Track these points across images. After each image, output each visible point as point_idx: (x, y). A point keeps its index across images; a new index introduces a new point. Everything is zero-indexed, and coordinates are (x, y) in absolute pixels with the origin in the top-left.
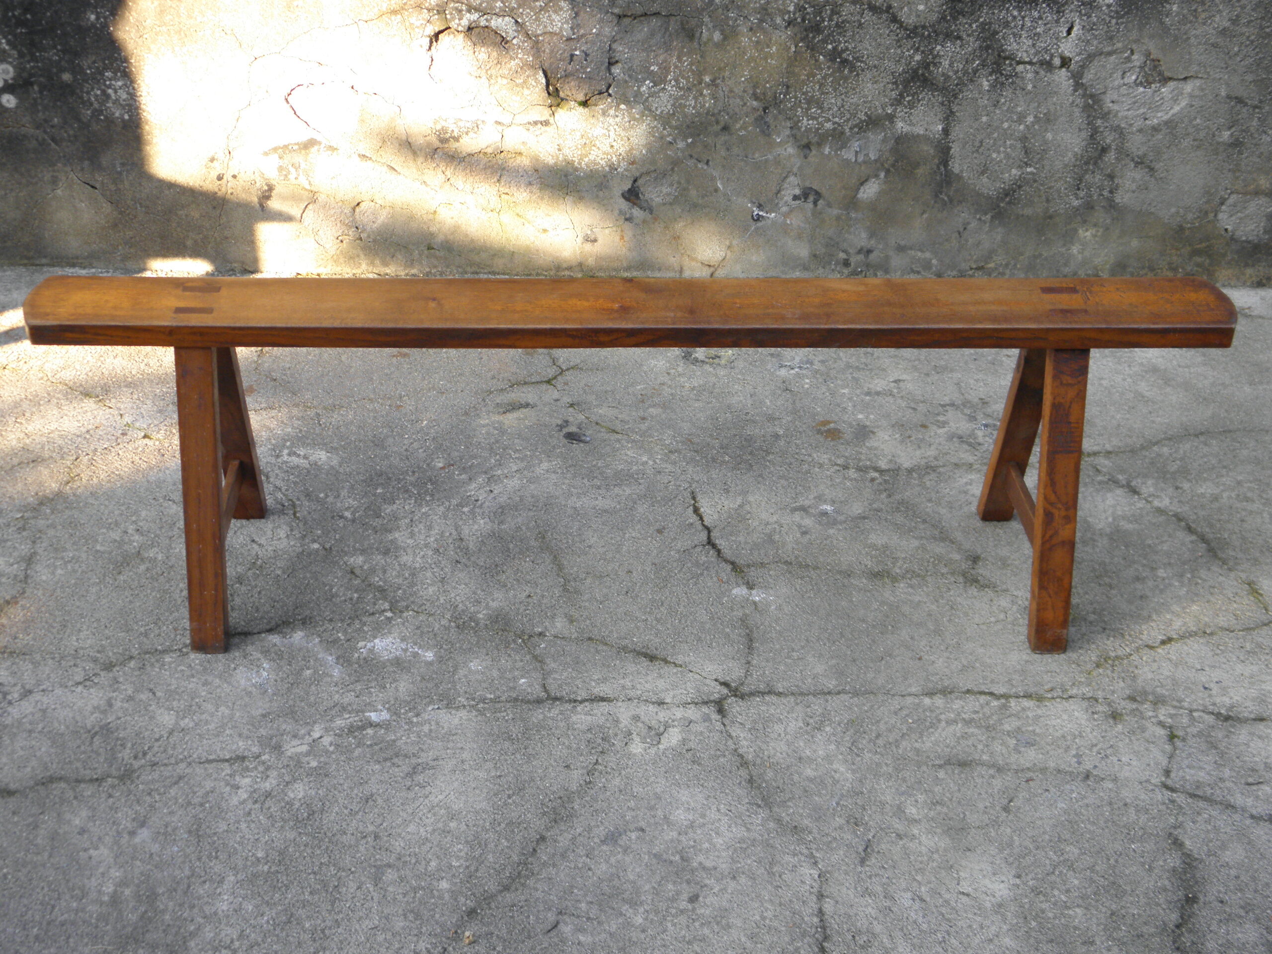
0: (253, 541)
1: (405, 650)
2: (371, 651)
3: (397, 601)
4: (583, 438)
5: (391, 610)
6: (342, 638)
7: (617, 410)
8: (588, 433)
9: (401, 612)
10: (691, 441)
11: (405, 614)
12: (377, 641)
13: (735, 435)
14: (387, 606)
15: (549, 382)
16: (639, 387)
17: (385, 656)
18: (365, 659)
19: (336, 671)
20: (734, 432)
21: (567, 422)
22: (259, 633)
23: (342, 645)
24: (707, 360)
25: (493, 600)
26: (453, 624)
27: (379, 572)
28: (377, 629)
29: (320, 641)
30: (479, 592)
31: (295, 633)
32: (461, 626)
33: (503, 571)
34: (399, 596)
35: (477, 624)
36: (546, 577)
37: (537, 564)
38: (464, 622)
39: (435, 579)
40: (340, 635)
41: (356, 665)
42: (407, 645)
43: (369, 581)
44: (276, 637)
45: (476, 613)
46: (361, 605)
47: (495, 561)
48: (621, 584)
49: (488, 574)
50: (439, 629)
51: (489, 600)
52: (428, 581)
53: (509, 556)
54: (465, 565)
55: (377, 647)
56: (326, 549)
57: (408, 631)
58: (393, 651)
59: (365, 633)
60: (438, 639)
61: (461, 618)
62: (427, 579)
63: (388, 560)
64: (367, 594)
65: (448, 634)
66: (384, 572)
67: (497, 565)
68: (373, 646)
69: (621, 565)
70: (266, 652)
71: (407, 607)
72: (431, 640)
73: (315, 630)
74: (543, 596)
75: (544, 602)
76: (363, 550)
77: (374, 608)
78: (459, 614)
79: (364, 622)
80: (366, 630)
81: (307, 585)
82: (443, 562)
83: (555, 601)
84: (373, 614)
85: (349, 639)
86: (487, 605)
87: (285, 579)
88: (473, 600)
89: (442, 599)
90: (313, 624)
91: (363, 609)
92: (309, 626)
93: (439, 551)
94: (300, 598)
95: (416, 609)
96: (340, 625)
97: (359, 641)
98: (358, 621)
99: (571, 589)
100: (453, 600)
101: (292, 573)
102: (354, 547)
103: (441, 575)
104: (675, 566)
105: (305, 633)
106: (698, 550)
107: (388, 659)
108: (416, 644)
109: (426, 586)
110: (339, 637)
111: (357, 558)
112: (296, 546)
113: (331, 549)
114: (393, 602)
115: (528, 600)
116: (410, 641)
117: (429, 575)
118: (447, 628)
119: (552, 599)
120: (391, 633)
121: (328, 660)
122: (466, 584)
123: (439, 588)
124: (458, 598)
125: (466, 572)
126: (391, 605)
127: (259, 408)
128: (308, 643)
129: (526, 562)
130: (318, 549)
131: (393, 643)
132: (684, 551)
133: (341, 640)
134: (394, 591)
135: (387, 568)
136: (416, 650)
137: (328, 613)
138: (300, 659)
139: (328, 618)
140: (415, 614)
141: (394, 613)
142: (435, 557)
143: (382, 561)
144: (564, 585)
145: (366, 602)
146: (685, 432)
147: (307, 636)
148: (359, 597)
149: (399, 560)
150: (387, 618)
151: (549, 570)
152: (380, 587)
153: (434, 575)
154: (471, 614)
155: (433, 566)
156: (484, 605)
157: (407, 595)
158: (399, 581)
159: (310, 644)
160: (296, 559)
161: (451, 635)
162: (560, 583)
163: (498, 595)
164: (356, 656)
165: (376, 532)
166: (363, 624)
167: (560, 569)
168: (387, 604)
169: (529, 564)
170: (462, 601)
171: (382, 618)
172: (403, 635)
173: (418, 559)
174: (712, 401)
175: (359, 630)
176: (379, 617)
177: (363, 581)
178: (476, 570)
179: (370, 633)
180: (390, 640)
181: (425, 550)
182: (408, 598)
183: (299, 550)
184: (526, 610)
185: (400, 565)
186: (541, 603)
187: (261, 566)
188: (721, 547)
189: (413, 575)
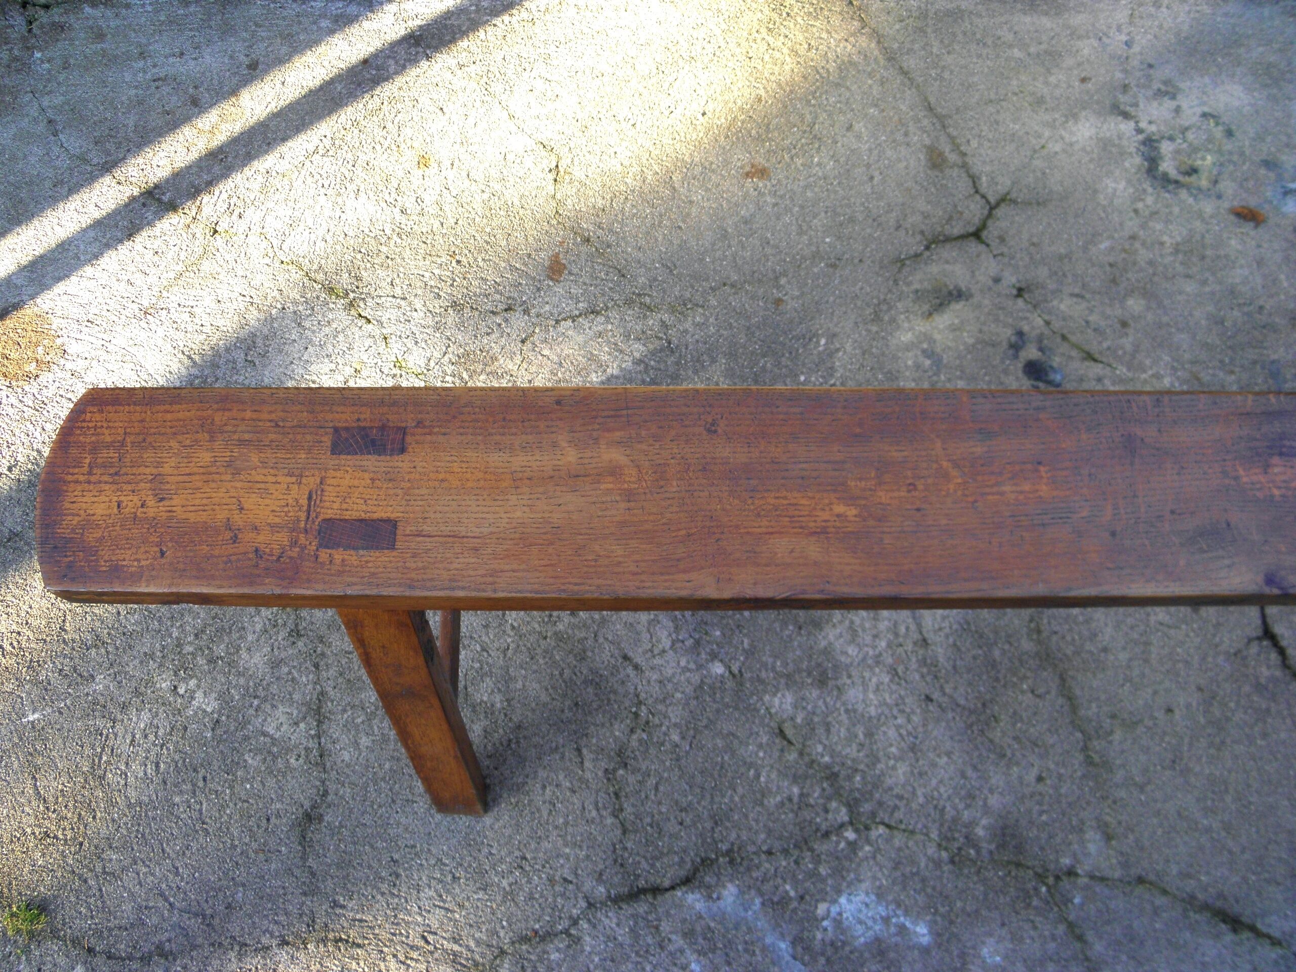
0: (626, 658)
1: (886, 920)
2: (838, 922)
3: (856, 800)
4: (1052, 376)
5: (851, 823)
6: (792, 893)
7: (1084, 305)
8: (1056, 361)
9: (867, 828)
10: (1198, 379)
11: (874, 834)
12: (843, 900)
13: (1255, 362)
14: (843, 815)
15: (976, 235)
16: (1102, 246)
17: (861, 936)
18: (832, 944)
20: (1251, 354)
21: (1020, 334)
22: (672, 888)
23: (794, 911)
24: (1180, 178)
25: (991, 791)
26: (944, 854)
27: (820, 731)
28: (838, 872)
29: (763, 904)
30: (970, 772)
31: (724, 887)
32: (957, 859)
33: (994, 717)
34: (858, 789)
35: (978, 852)
36: (1057, 730)
37: (1039, 696)
38: (960, 849)
39: (903, 743)
40: (788, 887)
41: (822, 960)
42: (887, 908)
43: (809, 755)
44: (698, 896)
45: (972, 824)
46: (807, 814)
47: (979, 692)
48: (1162, 740)
49: (975, 728)
50: (927, 866)
51: (986, 791)
52: (893, 750)
53: (997, 680)
54: (940, 706)
55: (845, 915)
56: (734, 676)
57: (883, 873)
58: (870, 923)
59: (823, 880)
60: (929, 890)
61: (954, 839)
62: (891, 745)
63: (828, 699)
64: (812, 786)
65: (940, 878)
66: (828, 731)
67: (984, 705)
68: (840, 914)
69: (1155, 693)
70: (689, 934)
71: (873, 814)
72: (919, 893)
73: (751, 877)
74: (1060, 777)
75: (1063, 791)
76: (789, 676)
77: (826, 819)
78: (950, 828)
79: (818, 856)
80: (824, 873)
81: (722, 767)
82: (907, 701)
83: (1079, 788)
84: (827, 835)
85: (802, 898)
86: (985, 804)
87: (687, 753)
88: (963, 793)
89: (919, 793)
90: (745, 863)
91: (811, 822)
92: (742, 869)
93: (897, 674)
94: (717, 799)
95: (886, 821)
96: (784, 863)
97: (817, 901)
98: (809, 854)
99: (1096, 758)
100: (935, 793)
101: (694, 737)
102: (773, 668)
103: (909, 734)
104: (1228, 691)
105: (738, 886)
106: (1254, 649)
107: (866, 943)
108: (899, 905)
109: (892, 762)
110: (787, 892)
111: (783, 696)
112: (689, 670)
113: (742, 675)
114: (852, 806)
115: (1040, 787)
116: (890, 898)
117: (892, 733)
118: (938, 864)
119: (1073, 783)
120: (860, 881)
121: (781, 950)
122: (949, 754)
123: (911, 765)
124: (942, 790)
125: (943, 724)
126: (851, 811)
127: (577, 313)
128: (746, 910)
129: (1023, 692)
130: (722, 676)
131: (867, 905)
132: (1235, 654)
133: (791, 899)
134: (849, 778)
135: (830, 719)
136: (902, 919)
137: (763, 836)
138: (740, 947)
139: (764, 848)
140: (887, 831)
141: (857, 831)
142: (894, 687)
143: (820, 703)
144: (1085, 749)
145: (812, 806)
146: (1187, 356)
147: (741, 893)
148: (802, 795)
149: (844, 698)
150: (849, 843)
151: (1058, 712)
152: (827, 767)
153: (901, 735)
154: (966, 827)
155: (895, 712)
156: (981, 803)
157: (869, 787)
158: (852, 751)
159: (750, 913)
160: (695, 702)
161: (945, 881)
162: (1078, 742)
163: (997, 780)
164: (819, 936)
165: (800, 628)
166: (817, 860)
167: (1074, 709)
168: (844, 810)
169: (1028, 698)
170: (949, 798)
171: (842, 845)
172: (878, 883)
173: (871, 696)
174: (1207, 279)
175: (813, 874)
176: (838, 843)
177: (801, 754)
178: (958, 718)
179: (830, 882)
180: (862, 897)
181: (877, 670)
182: (871, 793)
183: (696, 678)
184: (1041, 813)
185: (847, 711)
186: (1060, 795)
187: (647, 722)
188: (1284, 643)
189: (869, 734)
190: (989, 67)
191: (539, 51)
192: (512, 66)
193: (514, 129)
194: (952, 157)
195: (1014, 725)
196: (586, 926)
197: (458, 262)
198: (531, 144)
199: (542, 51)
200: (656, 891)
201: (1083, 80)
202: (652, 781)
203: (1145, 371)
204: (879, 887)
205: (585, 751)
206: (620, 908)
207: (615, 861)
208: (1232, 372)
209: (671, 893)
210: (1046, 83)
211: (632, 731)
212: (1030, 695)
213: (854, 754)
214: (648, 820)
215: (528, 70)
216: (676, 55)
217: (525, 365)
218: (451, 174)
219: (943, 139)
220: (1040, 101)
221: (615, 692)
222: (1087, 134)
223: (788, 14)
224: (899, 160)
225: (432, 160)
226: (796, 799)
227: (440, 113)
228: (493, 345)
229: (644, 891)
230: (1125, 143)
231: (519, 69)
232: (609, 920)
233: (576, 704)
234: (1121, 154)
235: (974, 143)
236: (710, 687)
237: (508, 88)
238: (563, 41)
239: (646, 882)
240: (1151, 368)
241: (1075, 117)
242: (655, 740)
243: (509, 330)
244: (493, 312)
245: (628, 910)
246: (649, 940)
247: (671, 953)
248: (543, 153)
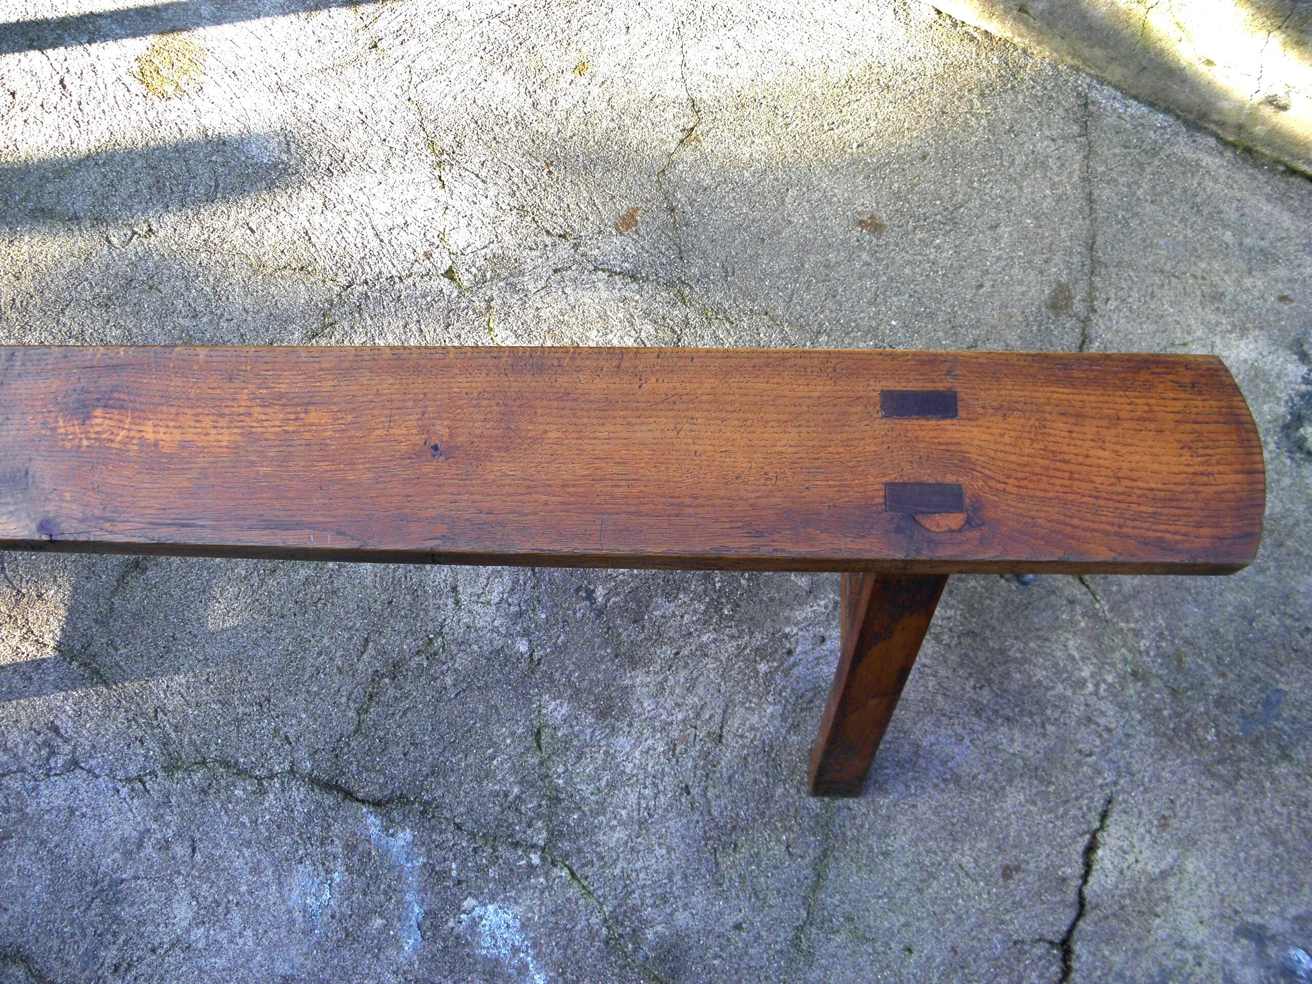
0: (454, 589)
1: (515, 950)
2: (474, 925)
3: (561, 833)
5: (543, 850)
6: (454, 873)
9: (554, 863)
11: (556, 871)
12: (491, 908)
14: (541, 839)
17: (485, 948)
18: (458, 937)
19: (411, 941)
22: (363, 802)
23: (447, 889)
25: (686, 906)
26: (604, 931)
27: (572, 755)
28: (504, 883)
29: (425, 865)
30: (677, 878)
31: (403, 829)
32: (612, 942)
33: (736, 845)
34: (569, 825)
35: (635, 951)
36: (785, 895)
37: (790, 854)
38: (621, 936)
39: (636, 813)
40: (454, 866)
41: (440, 945)
42: (523, 941)
43: (548, 768)
44: (378, 822)
45: (648, 923)
46: (512, 817)
47: (738, 815)
48: (882, 970)
49: (711, 842)
50: (582, 931)
51: (680, 904)
52: (623, 812)
53: (762, 815)
54: (692, 804)
55: (484, 922)
56: (532, 661)
57: (540, 910)
58: (500, 943)
59: (487, 881)
60: (570, 952)
61: (622, 924)
62: (624, 808)
63: (597, 733)
64: (532, 796)
65: (588, 949)
66: (579, 758)
67: (734, 828)
68: (481, 918)
69: (907, 925)
70: (350, 848)
71: (567, 856)
72: (559, 949)
73: (430, 837)
74: (758, 937)
75: (752, 951)
76: (577, 691)
77: (525, 832)
78: (625, 912)
79: (497, 857)
80: (491, 875)
81: (469, 731)
82: (666, 779)
83: (768, 959)
84: (516, 845)
85: (459, 882)
86: (671, 914)
87: (450, 700)
88: (659, 891)
89: (619, 865)
90: (433, 822)
91: (510, 825)
92: (427, 825)
93: (674, 750)
94: (447, 754)
95: (574, 868)
96: (464, 844)
97: (470, 893)
98: (491, 850)
99: (804, 946)
100: (634, 875)
101: (464, 691)
102: (569, 676)
103: (647, 808)
104: (982, 971)
105: (415, 836)
106: (1039, 950)
107: (485, 957)
108: (534, 946)
109: (615, 823)
110: (451, 869)
111: (561, 704)
112: (498, 632)
113: (539, 664)
114: (555, 836)
115: (732, 934)
116: (532, 935)
117: (633, 798)
118: (593, 935)
119: (766, 951)
120: (516, 903)
121: (412, 911)
122: (670, 849)
123: (630, 836)
124: (641, 876)
125: (684, 821)
126: (549, 840)
127: (618, 270)
128: (407, 860)
129: (778, 840)
130: (522, 654)
131: (508, 926)
132: (1016, 943)
133: (450, 877)
134: (569, 811)
135: (587, 750)
136: (529, 959)
137: (462, 809)
138: (382, 887)
139: (457, 821)
140: (569, 878)
141: (543, 859)
142: (662, 759)
143: (589, 731)
144: (800, 929)
145: (521, 813)
146: (1186, 632)
147: (414, 843)
148: (518, 797)
149: (612, 740)
150: (530, 866)
151: (798, 880)
152: (557, 789)
153: (639, 804)
154: (640, 921)
155: (648, 781)
156: (668, 911)
157: (580, 830)
158: (586, 789)
159: (409, 865)
160: (484, 662)
161: (589, 954)
162: (798, 919)
163: (698, 900)
164: (451, 924)
165: (616, 656)
166: (494, 860)
167: (816, 887)
168: (545, 834)
169: (778, 850)
170: (644, 886)
171: (523, 862)
172: (530, 915)
173: (637, 754)
174: (1268, 568)
175: (481, 870)
176: (521, 858)
177: (541, 763)
178: (701, 824)
179: (491, 886)
180: (508, 917)
181: (658, 736)
182: (578, 836)
183: (499, 643)
184: (716, 956)
185: (607, 753)
186: (747, 953)
187: (435, 654)
188: (1075, 965)
189: (611, 786)
190: (1185, 236)
191: (751, 14)
192: (715, 17)
193: (678, 75)
194: (1078, 306)
195: (749, 864)
196: (277, 785)
197: (550, 172)
198: (684, 96)
199: (753, 15)
200: (349, 795)
201: (1283, 299)
202: (406, 704)
203: (1128, 621)
204: (529, 919)
205: (371, 645)
206: (313, 790)
207: (334, 749)
208: (1223, 675)
209: (359, 804)
210: (1238, 282)
211: (418, 653)
212: (783, 849)
213: (587, 794)
214: (382, 734)
215: (729, 27)
216: (874, 77)
217: (543, 293)
218: (596, 90)
219: (1082, 284)
220: (1218, 297)
221: (426, 611)
222: (1243, 355)
223: (1013, 87)
224: (1021, 282)
225: (589, 71)
226: (511, 798)
227: (625, 30)
228: (529, 261)
229: (339, 788)
230: (1280, 385)
231: (721, 23)
232: (298, 792)
233: (390, 603)
234: (1268, 394)
235: (1112, 304)
236: (505, 657)
237: (698, 36)
238: (778, 14)
239: (346, 782)
240: (1137, 621)
241: (1243, 332)
242: (432, 672)
243: (550, 254)
244: (548, 232)
245: (317, 795)
246: (317, 830)
247: (326, 852)
248: (688, 111)
